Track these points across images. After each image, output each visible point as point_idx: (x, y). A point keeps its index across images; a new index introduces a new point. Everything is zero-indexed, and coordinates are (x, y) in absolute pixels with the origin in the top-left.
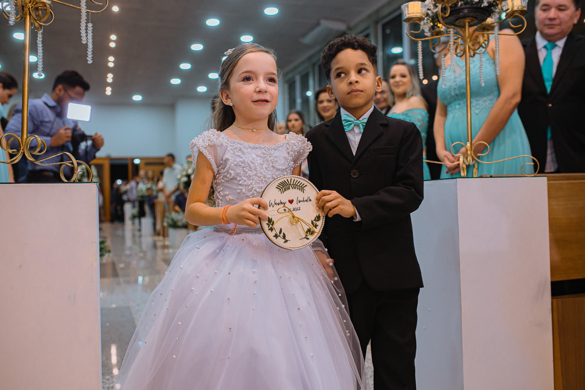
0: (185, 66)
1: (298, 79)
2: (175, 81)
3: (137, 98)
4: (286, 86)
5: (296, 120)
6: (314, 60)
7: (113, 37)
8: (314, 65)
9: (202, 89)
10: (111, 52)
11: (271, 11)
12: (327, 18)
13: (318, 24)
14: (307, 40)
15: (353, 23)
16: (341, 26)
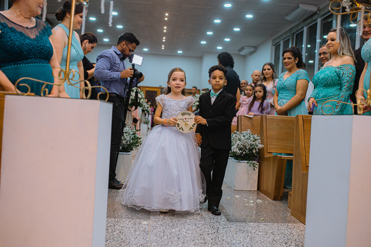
0: (210, 33)
1: (282, 43)
2: (203, 42)
3: (180, 52)
4: (274, 47)
5: (269, 69)
6: (294, 31)
9: (219, 48)
12: (304, 3)
13: (298, 7)
14: (289, 18)
15: (321, 7)
16: (314, 9)
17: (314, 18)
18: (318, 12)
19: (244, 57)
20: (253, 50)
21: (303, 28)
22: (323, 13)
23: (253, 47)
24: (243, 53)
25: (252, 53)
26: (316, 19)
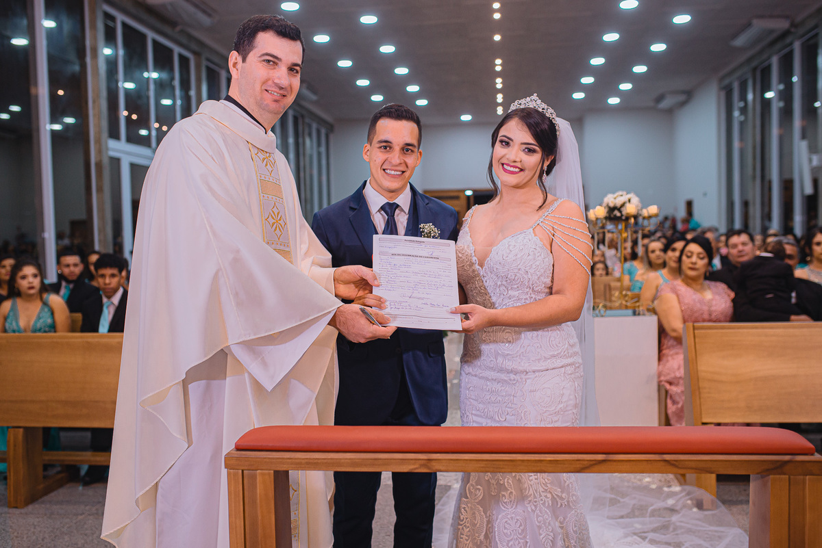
1: (736, 86)
2: (579, 96)
4: (723, 94)
6: (754, 64)
7: (498, 61)
8: (754, 70)
9: (614, 101)
10: (499, 74)
11: (682, 19)
12: (761, 17)
13: (749, 25)
14: (739, 42)
15: (798, 19)
16: (783, 25)
17: (788, 40)
18: (793, 30)
19: (670, 112)
20: (682, 98)
21: (769, 58)
22: (801, 31)
23: (684, 92)
24: (665, 104)
25: (683, 104)
26: (791, 44)
